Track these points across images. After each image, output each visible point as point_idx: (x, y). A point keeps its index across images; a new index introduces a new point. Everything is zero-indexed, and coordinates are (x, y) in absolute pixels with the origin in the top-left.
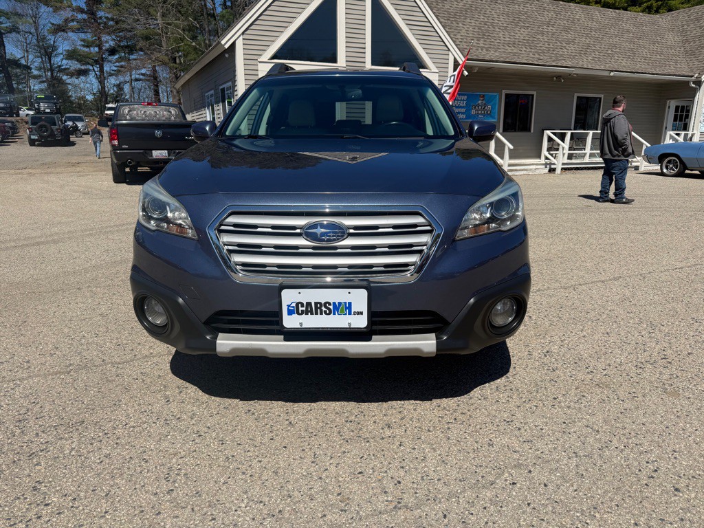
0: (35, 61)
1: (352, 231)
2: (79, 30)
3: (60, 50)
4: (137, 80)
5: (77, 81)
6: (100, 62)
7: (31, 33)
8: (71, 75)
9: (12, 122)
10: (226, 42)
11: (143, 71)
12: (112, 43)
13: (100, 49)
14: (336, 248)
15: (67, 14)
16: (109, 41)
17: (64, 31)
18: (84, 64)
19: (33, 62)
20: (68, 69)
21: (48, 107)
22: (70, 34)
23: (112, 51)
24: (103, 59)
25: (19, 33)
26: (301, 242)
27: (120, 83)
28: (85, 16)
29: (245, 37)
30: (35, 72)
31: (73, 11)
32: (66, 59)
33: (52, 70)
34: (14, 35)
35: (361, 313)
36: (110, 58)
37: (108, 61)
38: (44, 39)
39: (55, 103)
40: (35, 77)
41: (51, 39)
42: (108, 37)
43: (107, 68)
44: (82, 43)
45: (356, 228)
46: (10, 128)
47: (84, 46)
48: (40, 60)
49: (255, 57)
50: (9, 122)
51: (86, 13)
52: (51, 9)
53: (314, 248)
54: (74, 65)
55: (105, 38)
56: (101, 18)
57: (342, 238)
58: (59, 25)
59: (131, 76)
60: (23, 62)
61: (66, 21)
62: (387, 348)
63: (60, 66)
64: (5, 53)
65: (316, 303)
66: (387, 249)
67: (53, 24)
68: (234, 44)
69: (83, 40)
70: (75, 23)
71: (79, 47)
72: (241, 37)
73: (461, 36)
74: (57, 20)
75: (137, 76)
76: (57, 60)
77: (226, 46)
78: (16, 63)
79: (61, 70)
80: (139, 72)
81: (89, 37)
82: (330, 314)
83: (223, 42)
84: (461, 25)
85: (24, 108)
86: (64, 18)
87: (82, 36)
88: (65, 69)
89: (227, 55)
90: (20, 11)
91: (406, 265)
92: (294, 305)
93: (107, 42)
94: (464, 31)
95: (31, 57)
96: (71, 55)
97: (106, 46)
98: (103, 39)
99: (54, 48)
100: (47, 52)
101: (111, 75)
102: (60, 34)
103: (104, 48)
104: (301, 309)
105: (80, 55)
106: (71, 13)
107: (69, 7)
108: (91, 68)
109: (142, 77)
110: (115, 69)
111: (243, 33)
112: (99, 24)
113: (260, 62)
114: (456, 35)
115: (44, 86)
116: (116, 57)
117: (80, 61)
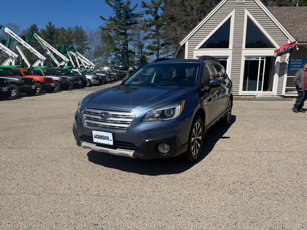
0: (137, 50)
1: (111, 116)
2: (152, 38)
3: (145, 46)
4: (170, 55)
5: (150, 57)
6: (158, 49)
7: (136, 40)
8: (148, 55)
9: (124, 73)
10: (182, 43)
11: (173, 52)
12: (163, 42)
13: (159, 44)
14: (107, 120)
15: (149, 32)
16: (162, 41)
17: (147, 39)
18: (152, 51)
19: (136, 51)
20: (147, 53)
21: (137, 67)
22: (149, 40)
23: (163, 45)
24: (159, 48)
25: (133, 41)
26: (99, 117)
27: (164, 57)
28: (155, 33)
29: (189, 41)
30: (137, 54)
31: (151, 31)
32: (147, 49)
33: (142, 53)
34: (131, 41)
35: (111, 140)
36: (162, 48)
37: (161, 49)
38: (140, 42)
39: (139, 66)
40: (136, 56)
41: (143, 41)
42: (162, 40)
43: (160, 52)
44: (153, 43)
45: (113, 115)
46: (123, 75)
47: (153, 44)
48: (138, 50)
49: (192, 48)
50: (123, 72)
51: (155, 31)
52: (144, 31)
53: (102, 120)
54: (149, 51)
55: (161, 40)
56: (160, 33)
57: (108, 117)
58: (146, 37)
59: (168, 54)
60: (133, 51)
61: (149, 35)
62: (119, 152)
63: (144, 52)
64: (128, 48)
65: (100, 136)
66: (120, 122)
67: (144, 37)
68: (185, 44)
69: (153, 42)
70: (151, 36)
71: (152, 44)
72: (188, 41)
73: (300, 31)
74: (146, 35)
75: (171, 54)
76: (144, 50)
77: (182, 45)
78: (131, 51)
79: (145, 53)
80: (171, 52)
81: (155, 40)
82: (104, 139)
83: (180, 44)
84: (300, 25)
85: (131, 67)
86: (148, 34)
87: (153, 40)
88: (146, 53)
89: (182, 48)
90: (134, 33)
91: (125, 127)
92: (95, 135)
93: (161, 42)
94: (302, 28)
95: (136, 49)
96: (149, 47)
97: (161, 43)
98: (160, 41)
99: (143, 45)
100: (141, 47)
101: (161, 54)
102: (146, 40)
103: (160, 44)
104: (97, 137)
105: (151, 47)
106: (150, 32)
107: (150, 30)
108: (155, 52)
109: (172, 54)
110: (163, 52)
111: (189, 39)
112: (159, 35)
113: (194, 50)
114: (296, 31)
115: (139, 59)
116: (164, 47)
117: (151, 49)
